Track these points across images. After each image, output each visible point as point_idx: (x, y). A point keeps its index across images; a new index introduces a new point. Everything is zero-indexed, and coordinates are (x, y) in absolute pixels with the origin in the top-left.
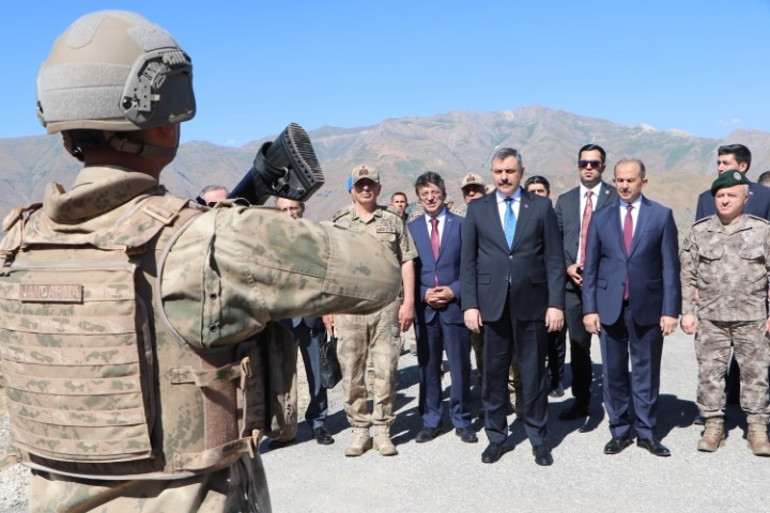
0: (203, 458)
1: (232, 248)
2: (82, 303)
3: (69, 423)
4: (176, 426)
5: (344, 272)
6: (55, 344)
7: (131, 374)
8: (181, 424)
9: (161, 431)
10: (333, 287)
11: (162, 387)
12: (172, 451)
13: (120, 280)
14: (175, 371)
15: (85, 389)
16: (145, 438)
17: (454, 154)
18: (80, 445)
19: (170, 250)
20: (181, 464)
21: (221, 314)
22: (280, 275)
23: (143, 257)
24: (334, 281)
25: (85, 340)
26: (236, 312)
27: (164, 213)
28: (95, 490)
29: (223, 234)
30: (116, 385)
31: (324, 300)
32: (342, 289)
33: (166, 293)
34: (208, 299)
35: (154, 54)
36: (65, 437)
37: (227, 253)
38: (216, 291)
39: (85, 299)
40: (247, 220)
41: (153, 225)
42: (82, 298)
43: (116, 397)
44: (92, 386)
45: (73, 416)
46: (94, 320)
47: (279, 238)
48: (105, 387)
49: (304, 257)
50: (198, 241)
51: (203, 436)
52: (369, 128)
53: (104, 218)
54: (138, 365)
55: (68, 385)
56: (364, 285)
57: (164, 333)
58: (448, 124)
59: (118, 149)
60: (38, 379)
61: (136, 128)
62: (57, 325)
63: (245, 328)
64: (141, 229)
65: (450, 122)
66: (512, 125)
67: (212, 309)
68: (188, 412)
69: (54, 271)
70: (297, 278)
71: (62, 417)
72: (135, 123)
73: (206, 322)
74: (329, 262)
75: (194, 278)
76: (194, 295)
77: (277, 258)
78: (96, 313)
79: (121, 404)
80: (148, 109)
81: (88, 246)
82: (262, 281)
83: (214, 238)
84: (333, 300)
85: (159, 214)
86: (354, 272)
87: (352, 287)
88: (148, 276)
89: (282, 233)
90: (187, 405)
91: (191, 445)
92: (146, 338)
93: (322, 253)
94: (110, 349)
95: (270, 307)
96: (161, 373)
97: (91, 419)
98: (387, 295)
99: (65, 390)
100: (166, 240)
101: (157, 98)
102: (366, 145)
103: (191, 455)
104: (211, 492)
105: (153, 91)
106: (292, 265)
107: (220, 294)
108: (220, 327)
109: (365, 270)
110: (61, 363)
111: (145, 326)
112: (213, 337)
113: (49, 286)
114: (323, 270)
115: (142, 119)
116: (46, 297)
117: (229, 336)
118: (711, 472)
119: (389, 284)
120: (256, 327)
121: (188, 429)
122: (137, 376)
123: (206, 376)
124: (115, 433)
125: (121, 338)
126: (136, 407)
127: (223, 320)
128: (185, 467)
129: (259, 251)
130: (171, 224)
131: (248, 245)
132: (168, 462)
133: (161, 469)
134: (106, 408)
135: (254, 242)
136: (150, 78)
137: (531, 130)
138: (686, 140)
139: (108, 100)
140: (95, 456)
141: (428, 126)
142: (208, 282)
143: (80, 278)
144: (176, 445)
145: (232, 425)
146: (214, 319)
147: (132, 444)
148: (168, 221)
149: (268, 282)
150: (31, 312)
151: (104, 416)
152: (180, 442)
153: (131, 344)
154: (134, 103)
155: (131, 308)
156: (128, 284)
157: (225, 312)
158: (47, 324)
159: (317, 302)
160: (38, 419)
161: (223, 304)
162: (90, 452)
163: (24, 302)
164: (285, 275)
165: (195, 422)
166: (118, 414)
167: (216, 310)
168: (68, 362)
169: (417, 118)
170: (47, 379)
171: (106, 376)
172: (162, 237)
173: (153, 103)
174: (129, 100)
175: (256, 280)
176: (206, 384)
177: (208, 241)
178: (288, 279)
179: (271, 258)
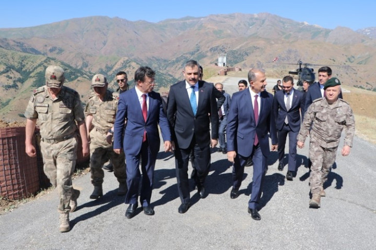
17: (235, 29)
52: (204, 18)
58: (233, 18)
66: (257, 19)
102: (202, 24)
137: (264, 21)
138: (320, 29)
141: (225, 17)
169: (222, 15)
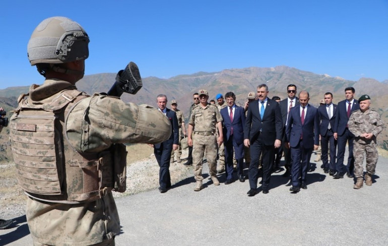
0: (81, 197)
1: (95, 113)
2: (36, 131)
3: (32, 178)
4: (72, 183)
5: (144, 125)
6: (27, 147)
7: (53, 161)
8: (73, 182)
9: (66, 184)
10: (139, 132)
11: (66, 167)
12: (70, 193)
13: (50, 123)
14: (71, 161)
15: (37, 165)
16: (58, 187)
17: (251, 84)
18: (36, 187)
19: (71, 112)
20: (74, 198)
21: (88, 139)
22: (115, 125)
23: (60, 114)
24: (139, 129)
25: (37, 146)
26: (96, 139)
27: (70, 97)
28: (45, 206)
29: (92, 107)
30: (48, 165)
31: (135, 137)
32: (142, 132)
33: (68, 129)
34: (84, 133)
35: (70, 33)
36: (31, 184)
37: (93, 114)
38: (87, 130)
39: (37, 130)
40: (103, 102)
41: (65, 102)
42: (36, 130)
43: (48, 170)
44: (39, 165)
45: (34, 176)
46: (39, 139)
47: (116, 110)
48: (43, 165)
49: (126, 118)
50: (82, 109)
51: (82, 188)
52: (218, 73)
53: (49, 99)
54: (55, 157)
55: (31, 163)
56: (153, 131)
57: (67, 145)
58: (248, 72)
59: (56, 71)
60: (22, 161)
61: (62, 62)
62: (27, 140)
63: (100, 145)
64: (60, 103)
65: (250, 71)
66: (274, 73)
67: (85, 137)
68: (77, 178)
69: (30, 119)
70: (123, 127)
71: (30, 176)
72: (61, 60)
73: (83, 142)
74: (137, 121)
75: (79, 124)
76: (78, 131)
77: (114, 118)
78: (41, 136)
79: (50, 172)
80: (66, 55)
81: (41, 109)
82: (108, 127)
83: (89, 108)
84: (139, 137)
85: (68, 97)
86: (148, 126)
87: (147, 132)
88: (61, 122)
89: (118, 107)
90: (76, 175)
91: (78, 191)
92: (60, 146)
93: (134, 116)
94: (45, 150)
95: (111, 138)
96: (66, 162)
97: (40, 178)
98: (163, 136)
99: (31, 166)
100: (69, 108)
101: (70, 50)
102: (216, 79)
103: (77, 195)
104: (88, 211)
105: (68, 47)
106: (121, 121)
107: (88, 131)
108: (89, 144)
109: (153, 125)
110: (29, 155)
111: (59, 142)
112: (86, 148)
113: (25, 124)
114: (134, 124)
115: (64, 58)
116: (24, 129)
117: (92, 149)
118: (332, 212)
119: (164, 132)
120: (105, 146)
121: (76, 184)
122: (55, 162)
123: (83, 164)
124: (48, 183)
125: (49, 146)
126: (55, 174)
127: (89, 142)
128: (75, 200)
129: (107, 114)
130: (72, 102)
131: (103, 112)
132: (69, 197)
133: (66, 199)
134: (45, 174)
135: (105, 111)
136: (67, 42)
137: (281, 75)
138: (343, 81)
139: (50, 51)
140: (41, 192)
141: (240, 72)
142: (84, 126)
143: (35, 122)
144: (72, 190)
145: (96, 184)
146: (86, 141)
147: (54, 189)
148: (71, 100)
149: (111, 128)
150: (20, 134)
151: (44, 177)
152: (74, 190)
153: (53, 149)
154: (61, 52)
155: (53, 135)
156: (51, 124)
157: (90, 139)
158: (25, 139)
159: (131, 137)
160: (23, 176)
161: (90, 135)
162: (40, 190)
163: (18, 130)
164: (117, 125)
165: (79, 182)
166: (49, 176)
167: (87, 137)
168: (31, 155)
169: (237, 69)
170: (25, 161)
171: (44, 161)
172: (68, 107)
173: (68, 52)
174: (58, 51)
175: (105, 127)
176: (83, 167)
177: (85, 109)
178: (119, 127)
179: (112, 118)
